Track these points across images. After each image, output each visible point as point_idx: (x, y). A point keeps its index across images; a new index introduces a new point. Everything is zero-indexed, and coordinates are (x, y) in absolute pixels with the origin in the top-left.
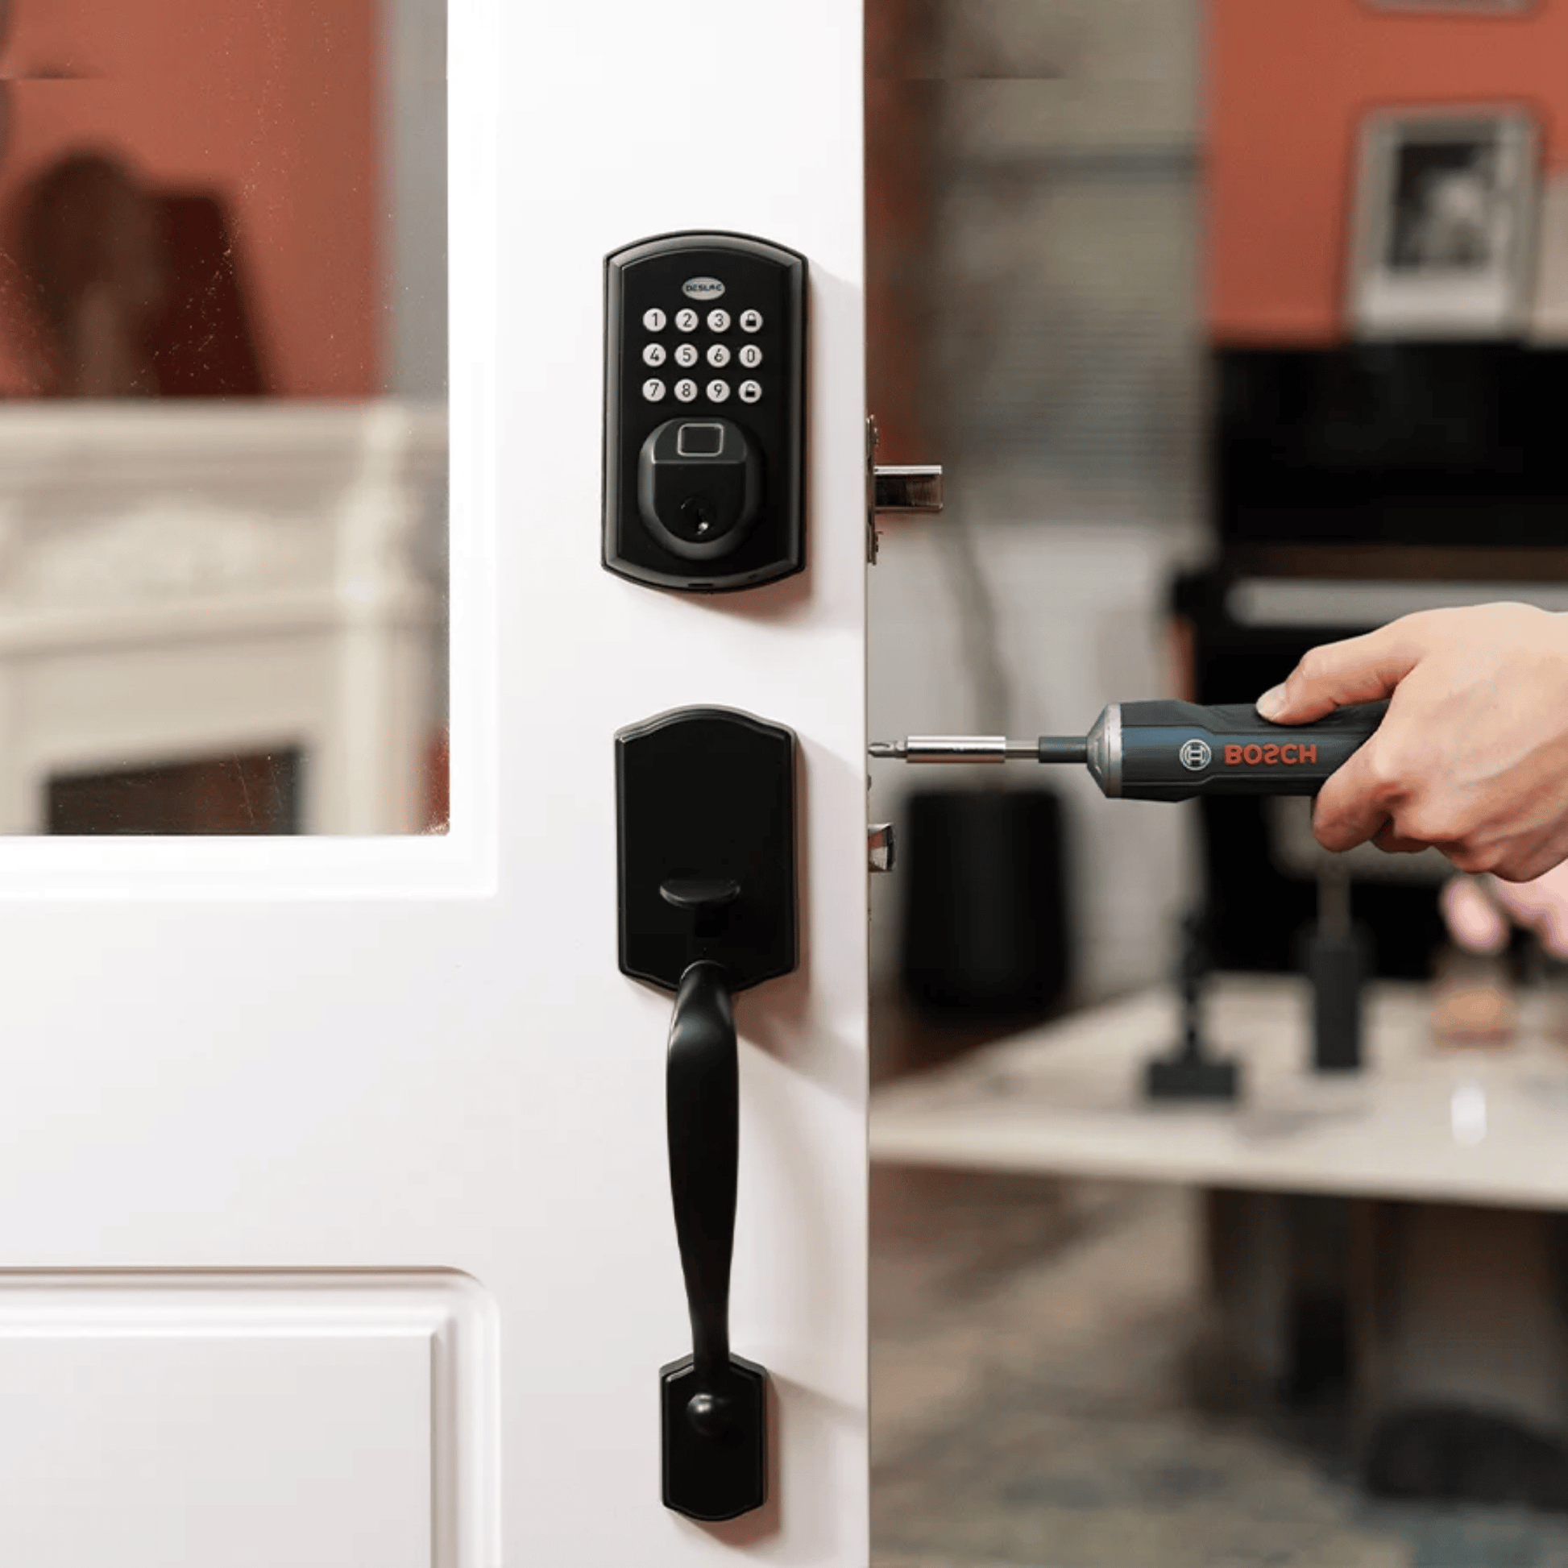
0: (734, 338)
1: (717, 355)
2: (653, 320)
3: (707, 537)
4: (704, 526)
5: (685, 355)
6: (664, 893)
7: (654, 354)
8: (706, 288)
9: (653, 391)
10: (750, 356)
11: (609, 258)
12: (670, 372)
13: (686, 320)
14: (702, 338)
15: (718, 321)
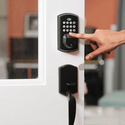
0: (72, 25)
1: (71, 27)
2: (64, 23)
3: (71, 46)
4: (71, 45)
5: (67, 27)
6: (67, 84)
7: (64, 26)
8: (69, 19)
9: (64, 30)
10: (74, 27)
11: (58, 16)
12: (66, 28)
13: (67, 23)
14: (69, 25)
15: (71, 23)
